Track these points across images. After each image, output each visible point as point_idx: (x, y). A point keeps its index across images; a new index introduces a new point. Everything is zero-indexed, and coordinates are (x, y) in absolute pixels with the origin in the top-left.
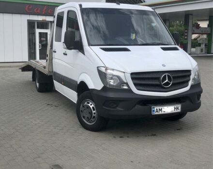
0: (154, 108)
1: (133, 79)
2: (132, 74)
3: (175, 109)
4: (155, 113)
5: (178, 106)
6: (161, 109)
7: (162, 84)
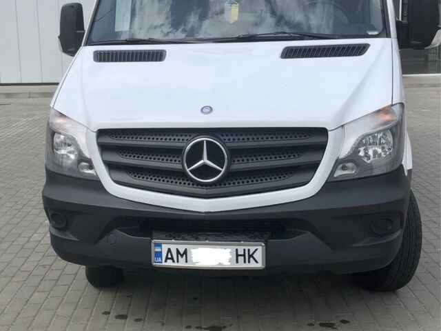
1: (103, 148)
2: (101, 133)
3: (241, 259)
4: (164, 264)
5: (252, 249)
6: (185, 252)
7: (188, 170)
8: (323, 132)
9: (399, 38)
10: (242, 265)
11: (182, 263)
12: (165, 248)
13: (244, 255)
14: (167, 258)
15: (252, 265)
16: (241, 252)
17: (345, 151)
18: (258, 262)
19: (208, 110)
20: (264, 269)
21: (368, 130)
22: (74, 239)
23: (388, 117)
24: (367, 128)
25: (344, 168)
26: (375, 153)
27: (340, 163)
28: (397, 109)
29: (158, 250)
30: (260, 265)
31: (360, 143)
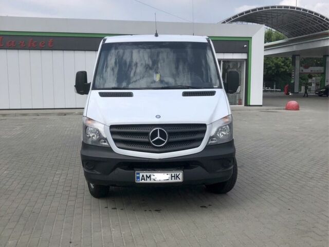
0: (139, 174)
1: (112, 133)
2: (112, 127)
3: (173, 178)
4: (140, 181)
5: (178, 174)
6: (150, 176)
7: (151, 141)
8: (205, 125)
9: (225, 89)
10: (173, 181)
11: (148, 181)
12: (141, 175)
13: (174, 176)
14: (142, 179)
15: (178, 180)
16: (173, 175)
17: (213, 133)
18: (180, 179)
19: (158, 117)
20: (182, 182)
21: (220, 125)
22: (98, 173)
23: (227, 120)
24: (221, 124)
25: (212, 140)
26: (222, 134)
27: (211, 138)
28: (230, 116)
29: (138, 176)
30: (181, 180)
31: (218, 131)
